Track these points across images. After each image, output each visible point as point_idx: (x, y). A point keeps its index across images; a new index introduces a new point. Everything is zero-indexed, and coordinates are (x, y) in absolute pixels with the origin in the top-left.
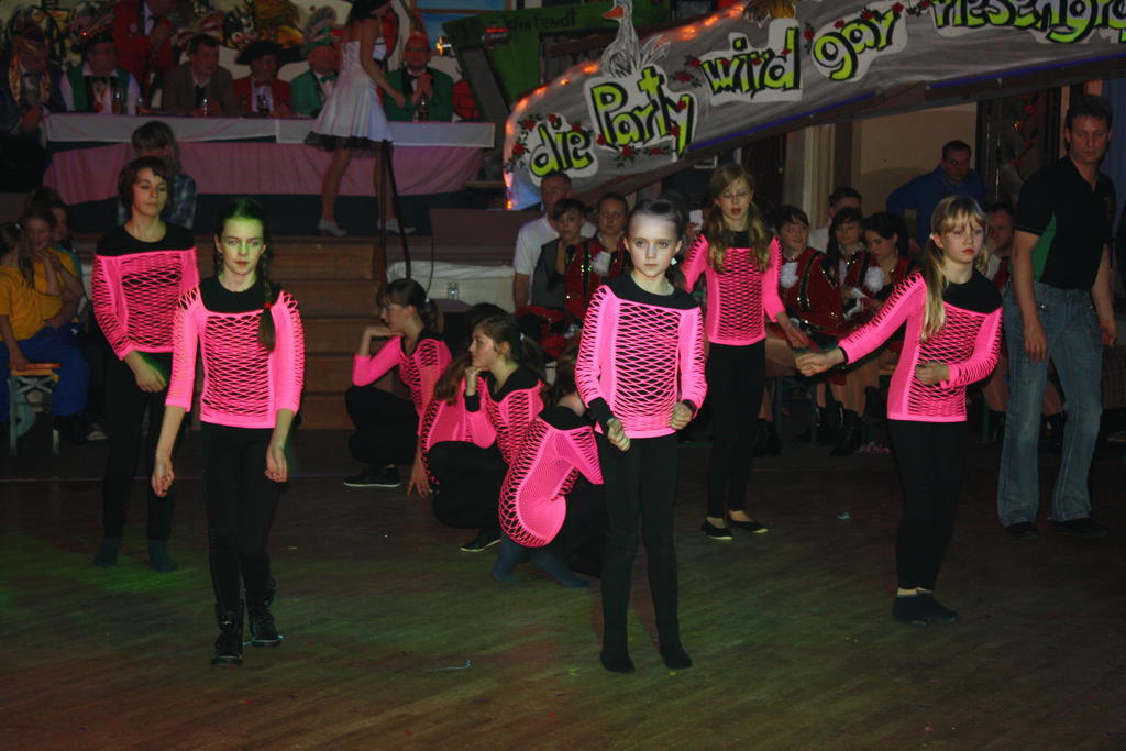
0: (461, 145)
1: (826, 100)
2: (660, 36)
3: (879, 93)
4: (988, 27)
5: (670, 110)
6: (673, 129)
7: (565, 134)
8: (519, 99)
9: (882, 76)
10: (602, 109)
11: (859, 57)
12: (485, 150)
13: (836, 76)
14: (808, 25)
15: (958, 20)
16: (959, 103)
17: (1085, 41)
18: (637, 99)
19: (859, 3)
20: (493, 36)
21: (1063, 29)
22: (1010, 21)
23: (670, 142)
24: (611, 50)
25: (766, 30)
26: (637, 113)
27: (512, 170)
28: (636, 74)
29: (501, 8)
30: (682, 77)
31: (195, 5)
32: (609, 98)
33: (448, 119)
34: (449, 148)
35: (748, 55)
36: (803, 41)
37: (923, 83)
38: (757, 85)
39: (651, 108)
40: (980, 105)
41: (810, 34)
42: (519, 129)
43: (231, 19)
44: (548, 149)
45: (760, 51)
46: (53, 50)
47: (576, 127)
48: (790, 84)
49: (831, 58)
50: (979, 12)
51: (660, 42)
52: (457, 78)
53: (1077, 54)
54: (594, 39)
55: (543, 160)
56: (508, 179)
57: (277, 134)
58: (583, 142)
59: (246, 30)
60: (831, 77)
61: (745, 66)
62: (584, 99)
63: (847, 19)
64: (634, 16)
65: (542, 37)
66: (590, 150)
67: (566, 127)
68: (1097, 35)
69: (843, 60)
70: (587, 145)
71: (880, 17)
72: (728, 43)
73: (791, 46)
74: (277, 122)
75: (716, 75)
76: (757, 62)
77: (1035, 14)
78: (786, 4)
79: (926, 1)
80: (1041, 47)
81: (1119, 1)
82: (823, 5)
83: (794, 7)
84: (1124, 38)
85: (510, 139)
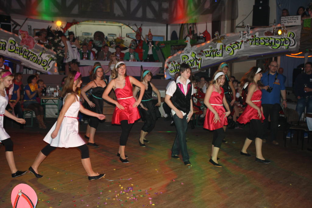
0: (155, 66)
1: (228, 59)
3: (238, 58)
4: (260, 45)
5: (197, 60)
6: (198, 64)
7: (176, 65)
8: (168, 58)
9: (239, 54)
10: (184, 60)
11: (235, 51)
12: (160, 68)
13: (230, 54)
14: (225, 44)
15: (254, 44)
16: (253, 60)
17: (279, 48)
19: (235, 40)
20: (162, 46)
21: (275, 46)
22: (264, 44)
23: (197, 67)
24: (185, 49)
25: (216, 45)
26: (191, 61)
27: (166, 72)
28: (191, 53)
29: (162, 40)
30: (200, 54)
31: (105, 40)
32: (185, 58)
34: (153, 67)
35: (213, 50)
36: (224, 47)
37: (247, 56)
38: (214, 56)
39: (193, 60)
40: (257, 60)
41: (225, 46)
42: (167, 64)
43: (111, 42)
44: (173, 68)
45: (215, 49)
47: (179, 63)
48: (221, 56)
49: (229, 51)
50: (258, 42)
51: (196, 47)
53: (277, 51)
54: (182, 47)
55: (172, 70)
56: (165, 73)
59: (114, 44)
60: (229, 55)
61: (212, 52)
62: (180, 58)
63: (232, 43)
64: (191, 42)
65: (171, 46)
67: (177, 63)
68: (281, 47)
69: (231, 51)
71: (239, 43)
72: (209, 47)
73: (221, 48)
75: (206, 54)
76: (214, 51)
77: (269, 43)
78: (220, 40)
79: (248, 40)
80: (270, 49)
81: (286, 41)
82: (228, 40)
83: (222, 41)
84: (287, 48)
85: (166, 66)
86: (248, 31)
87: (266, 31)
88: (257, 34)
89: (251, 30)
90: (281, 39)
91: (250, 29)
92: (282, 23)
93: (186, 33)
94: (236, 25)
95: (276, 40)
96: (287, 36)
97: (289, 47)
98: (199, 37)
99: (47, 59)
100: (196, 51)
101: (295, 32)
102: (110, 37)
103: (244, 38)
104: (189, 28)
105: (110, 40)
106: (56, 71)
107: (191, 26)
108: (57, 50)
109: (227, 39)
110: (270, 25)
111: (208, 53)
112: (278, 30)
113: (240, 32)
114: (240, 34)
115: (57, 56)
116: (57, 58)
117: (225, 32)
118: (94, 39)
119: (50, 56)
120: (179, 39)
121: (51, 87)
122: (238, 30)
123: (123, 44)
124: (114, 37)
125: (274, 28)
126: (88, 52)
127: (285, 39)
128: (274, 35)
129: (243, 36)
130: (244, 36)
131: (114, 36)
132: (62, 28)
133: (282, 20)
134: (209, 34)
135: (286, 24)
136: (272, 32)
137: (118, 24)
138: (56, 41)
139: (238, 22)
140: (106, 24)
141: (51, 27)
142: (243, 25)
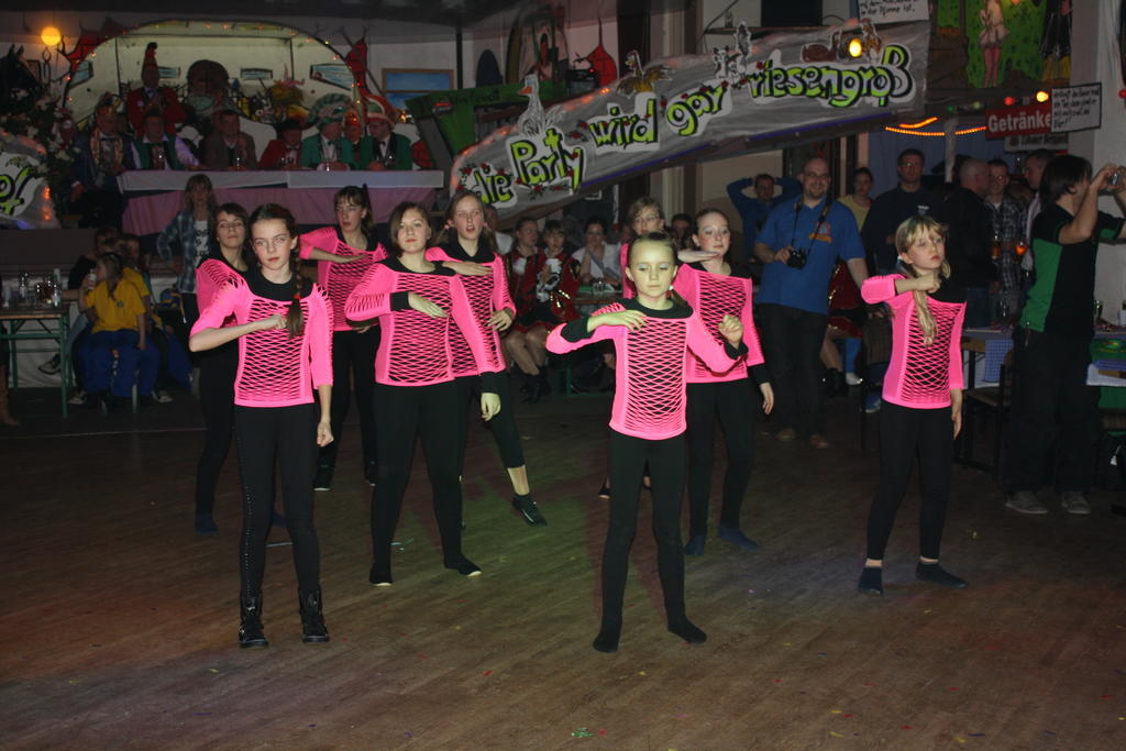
0: (419, 186)
1: (675, 150)
2: (559, 106)
3: (713, 144)
4: (788, 96)
5: (568, 159)
6: (569, 173)
7: (493, 178)
8: (461, 152)
9: (716, 132)
10: (519, 159)
11: (699, 120)
12: (438, 189)
13: (683, 132)
14: (663, 97)
15: (768, 92)
16: (770, 150)
17: (856, 105)
18: (543, 151)
19: (700, 81)
20: (441, 109)
21: (840, 97)
22: (803, 93)
23: (568, 182)
24: (524, 117)
25: (633, 100)
26: (543, 161)
28: (542, 134)
29: (447, 88)
30: (575, 135)
31: (230, 91)
32: (524, 151)
33: (410, 168)
34: (411, 189)
35: (621, 119)
36: (659, 108)
37: (743, 137)
38: (628, 140)
39: (553, 158)
40: (785, 151)
41: (664, 104)
42: (460, 173)
43: (255, 101)
44: (482, 188)
45: (629, 116)
46: (129, 126)
47: (501, 172)
48: (651, 138)
49: (679, 120)
50: (780, 86)
51: (560, 111)
52: (414, 138)
53: (850, 115)
54: (510, 110)
57: (288, 182)
58: (506, 183)
59: (266, 108)
60: (680, 134)
61: (619, 127)
62: (506, 151)
63: (690, 92)
64: (540, 92)
65: (475, 109)
66: (511, 188)
67: (493, 172)
68: (864, 102)
69: (688, 122)
70: (509, 184)
71: (713, 91)
72: (606, 110)
73: (651, 112)
74: (288, 173)
75: (599, 133)
76: (627, 123)
77: (820, 86)
78: (647, 82)
79: (745, 79)
80: (823, 111)
81: (877, 77)
82: (672, 82)
83: (653, 84)
84: (882, 103)
85: (454, 182)
86: (744, 46)
87: (807, 46)
88: (776, 56)
89: (756, 41)
90: (861, 72)
91: (752, 38)
92: (864, 13)
93: (530, 57)
94: (704, 27)
95: (845, 75)
96: (882, 62)
97: (891, 99)
98: (575, 71)
99: (13, 171)
100: (560, 124)
101: (909, 46)
102: (248, 82)
103: (730, 74)
104: (539, 40)
105: (249, 93)
106: (47, 218)
107: (544, 30)
108: (49, 139)
109: (670, 79)
110: (825, 22)
111: (606, 132)
112: (850, 41)
113: (716, 51)
114: (716, 59)
115: (49, 159)
116: (48, 166)
117: (667, 52)
118: (189, 90)
119: (25, 159)
120: (504, 80)
121: (34, 277)
122: (711, 41)
123: (299, 105)
124: (265, 82)
125: (838, 33)
126: (165, 139)
127: (875, 72)
128: (838, 57)
129: (727, 63)
130: (730, 65)
131: (265, 78)
132: (63, 52)
133: (862, 5)
134: (610, 58)
135: (878, 19)
136: (830, 47)
137: (276, 32)
138: (42, 104)
139: (709, 14)
140: (230, 32)
141: (21, 50)
142: (729, 25)
